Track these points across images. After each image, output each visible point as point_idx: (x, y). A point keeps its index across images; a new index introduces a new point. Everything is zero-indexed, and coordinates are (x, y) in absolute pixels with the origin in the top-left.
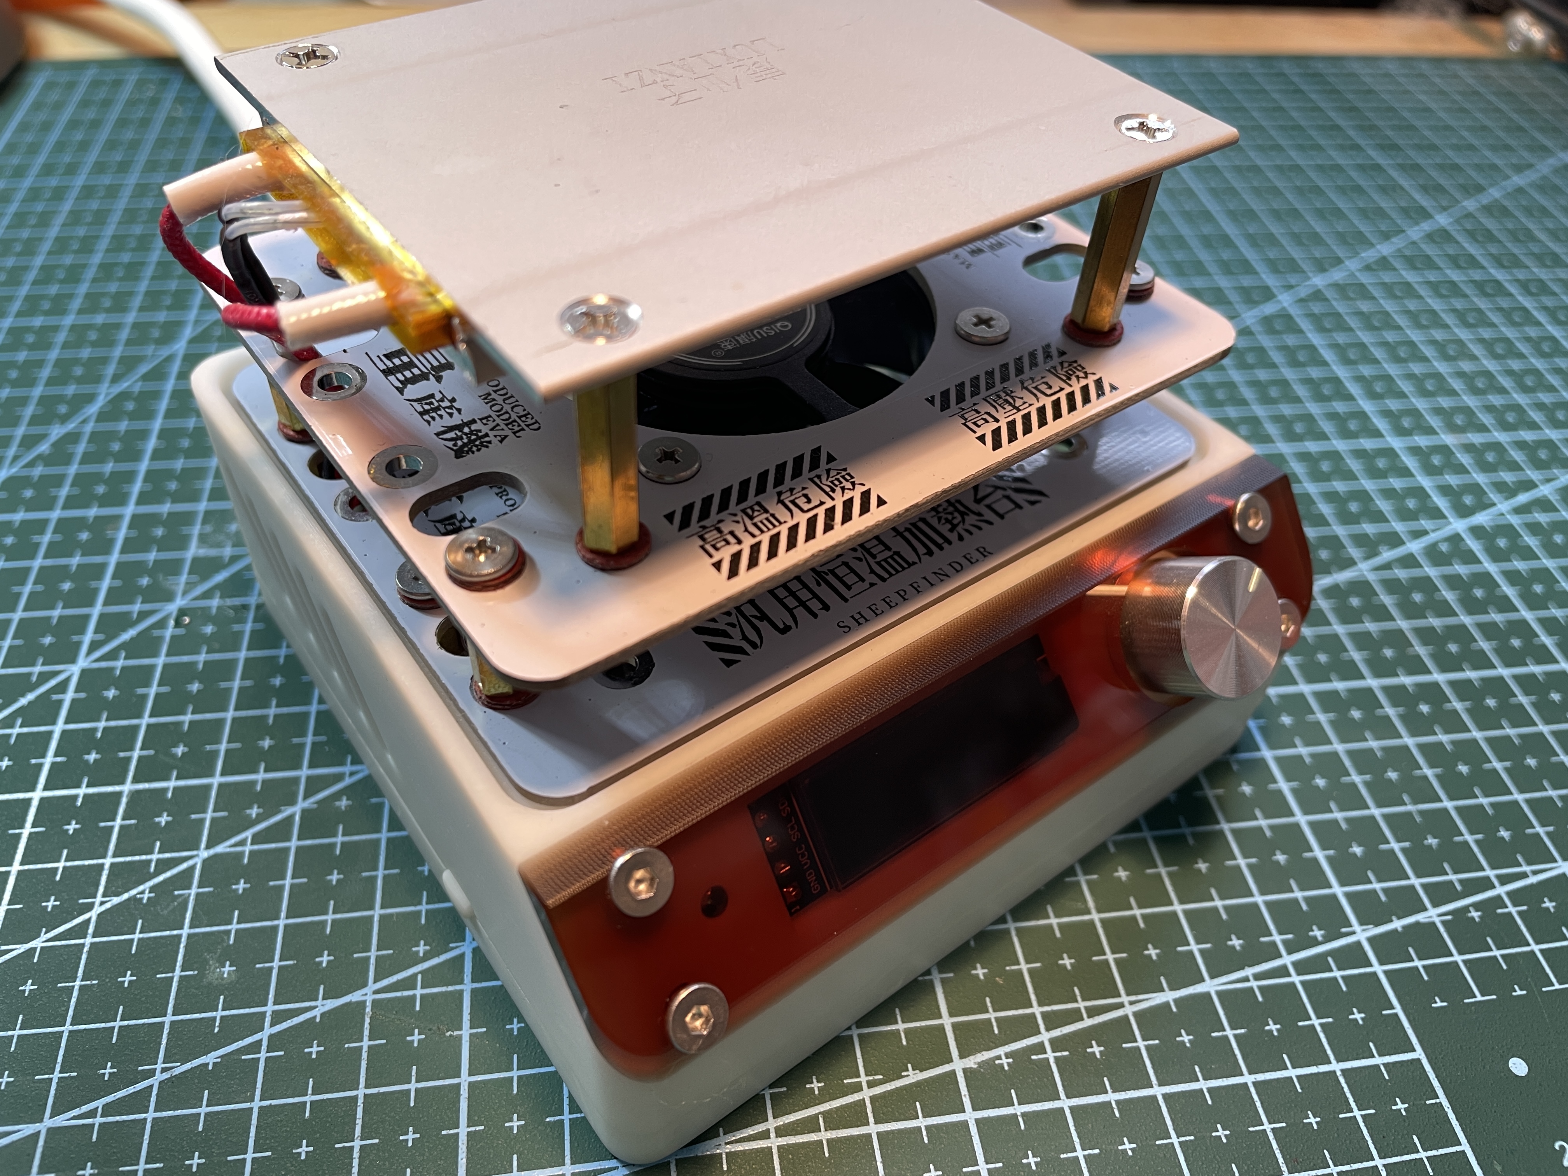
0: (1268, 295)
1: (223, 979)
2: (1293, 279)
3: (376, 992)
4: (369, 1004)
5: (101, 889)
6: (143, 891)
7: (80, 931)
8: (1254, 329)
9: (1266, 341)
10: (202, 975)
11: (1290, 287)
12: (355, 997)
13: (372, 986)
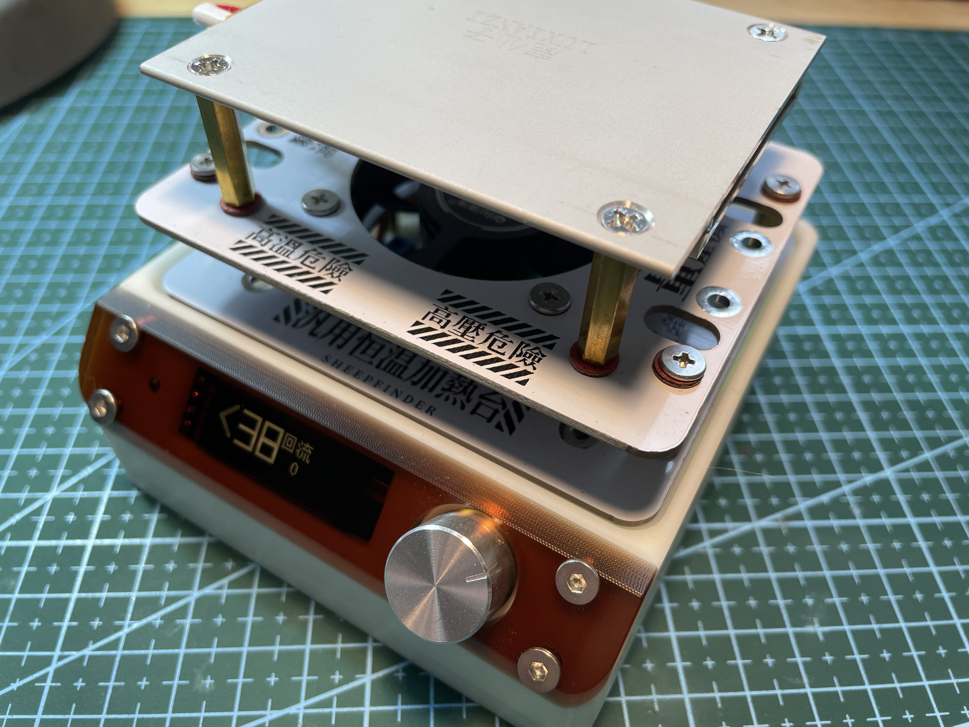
0: (932, 210)
1: (205, 688)
2: (950, 199)
3: (306, 708)
4: (301, 716)
5: (129, 616)
6: (156, 619)
7: (113, 646)
8: (923, 236)
9: (932, 246)
10: (192, 684)
11: (948, 205)
12: (291, 710)
13: (303, 703)
